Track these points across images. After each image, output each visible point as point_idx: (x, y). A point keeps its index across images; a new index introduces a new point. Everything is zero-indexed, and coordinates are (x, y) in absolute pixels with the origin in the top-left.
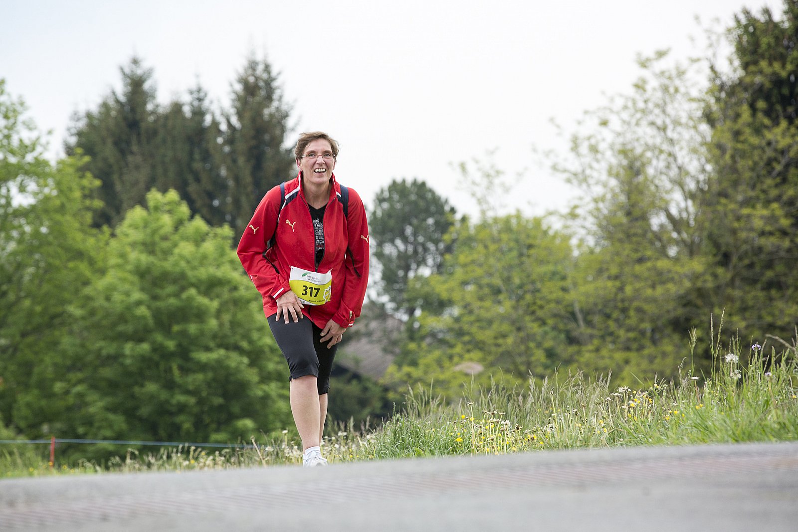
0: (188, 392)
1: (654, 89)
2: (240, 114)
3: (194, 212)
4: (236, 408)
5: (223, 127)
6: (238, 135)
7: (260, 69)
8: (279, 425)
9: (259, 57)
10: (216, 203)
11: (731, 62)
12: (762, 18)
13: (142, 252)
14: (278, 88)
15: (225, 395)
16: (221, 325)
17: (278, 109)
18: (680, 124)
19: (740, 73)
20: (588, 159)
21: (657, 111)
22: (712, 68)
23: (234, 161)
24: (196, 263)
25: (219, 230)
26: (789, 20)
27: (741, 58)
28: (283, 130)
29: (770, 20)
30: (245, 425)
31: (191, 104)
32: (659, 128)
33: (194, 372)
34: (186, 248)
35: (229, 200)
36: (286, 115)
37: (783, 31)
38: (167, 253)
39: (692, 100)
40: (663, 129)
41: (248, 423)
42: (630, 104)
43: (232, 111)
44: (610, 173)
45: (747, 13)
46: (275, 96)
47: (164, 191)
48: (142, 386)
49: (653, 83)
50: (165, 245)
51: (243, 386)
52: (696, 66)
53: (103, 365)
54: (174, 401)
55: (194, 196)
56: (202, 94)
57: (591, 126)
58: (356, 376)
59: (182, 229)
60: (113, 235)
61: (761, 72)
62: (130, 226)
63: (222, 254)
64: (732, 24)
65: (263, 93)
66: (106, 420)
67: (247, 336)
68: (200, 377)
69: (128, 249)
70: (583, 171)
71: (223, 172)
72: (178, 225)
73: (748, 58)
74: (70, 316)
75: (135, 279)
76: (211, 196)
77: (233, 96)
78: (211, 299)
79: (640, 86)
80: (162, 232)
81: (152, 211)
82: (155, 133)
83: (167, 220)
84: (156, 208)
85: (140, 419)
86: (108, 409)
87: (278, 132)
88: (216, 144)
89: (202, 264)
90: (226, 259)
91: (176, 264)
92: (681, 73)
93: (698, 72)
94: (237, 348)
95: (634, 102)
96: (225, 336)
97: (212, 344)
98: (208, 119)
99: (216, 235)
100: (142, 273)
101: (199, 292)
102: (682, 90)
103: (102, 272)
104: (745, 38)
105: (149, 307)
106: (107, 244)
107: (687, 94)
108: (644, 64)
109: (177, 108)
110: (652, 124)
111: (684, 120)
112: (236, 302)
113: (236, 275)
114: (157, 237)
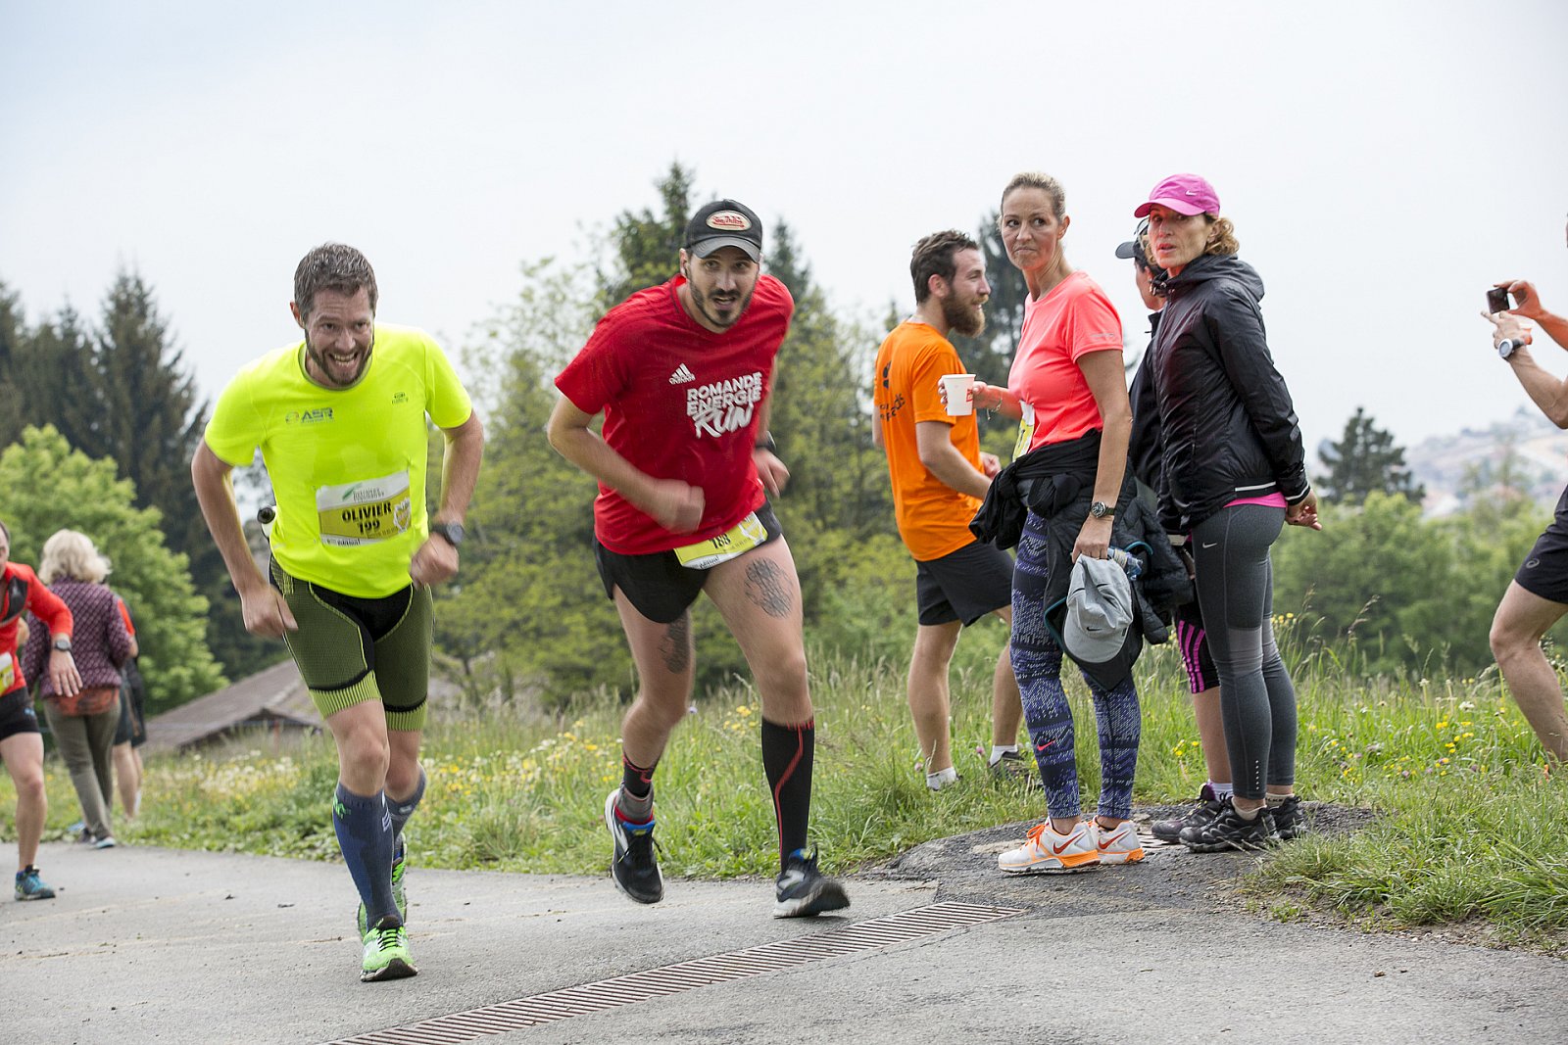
1: (542, 298)
2: (114, 333)
3: (73, 444)
5: (97, 347)
6: (113, 355)
7: (131, 285)
8: (177, 660)
9: (130, 273)
10: (95, 426)
11: (616, 264)
12: (644, 220)
13: (22, 492)
14: (152, 303)
17: (153, 325)
18: (571, 332)
19: (627, 275)
20: (480, 372)
21: (546, 320)
22: (598, 272)
23: (111, 382)
24: (79, 499)
25: (101, 464)
26: (671, 220)
27: (627, 261)
28: (159, 346)
29: (652, 223)
31: (62, 326)
32: (549, 337)
34: (68, 485)
35: (108, 422)
36: (161, 331)
37: (665, 232)
38: (49, 490)
39: (579, 306)
40: (554, 336)
42: (518, 314)
43: (105, 331)
44: (504, 386)
45: (628, 215)
46: (150, 311)
47: (41, 425)
49: (540, 293)
50: (46, 482)
52: (581, 273)
56: (72, 315)
57: (480, 338)
59: (62, 465)
61: (647, 274)
62: (9, 465)
63: (106, 486)
64: (614, 227)
65: (136, 310)
67: (138, 573)
70: (476, 383)
71: (100, 394)
72: (58, 459)
73: (632, 261)
76: (89, 420)
77: (106, 315)
79: (527, 296)
80: (43, 469)
81: (29, 448)
82: (26, 358)
83: (45, 456)
84: (34, 446)
87: (154, 348)
88: (91, 367)
89: (85, 500)
90: (110, 492)
91: (58, 503)
92: (567, 279)
93: (585, 277)
95: (523, 311)
98: (80, 341)
99: (98, 469)
100: (22, 514)
102: (570, 297)
104: (629, 241)
107: (575, 302)
108: (529, 273)
109: (47, 330)
110: (542, 332)
111: (574, 327)
112: (124, 537)
113: (123, 510)
114: (37, 476)
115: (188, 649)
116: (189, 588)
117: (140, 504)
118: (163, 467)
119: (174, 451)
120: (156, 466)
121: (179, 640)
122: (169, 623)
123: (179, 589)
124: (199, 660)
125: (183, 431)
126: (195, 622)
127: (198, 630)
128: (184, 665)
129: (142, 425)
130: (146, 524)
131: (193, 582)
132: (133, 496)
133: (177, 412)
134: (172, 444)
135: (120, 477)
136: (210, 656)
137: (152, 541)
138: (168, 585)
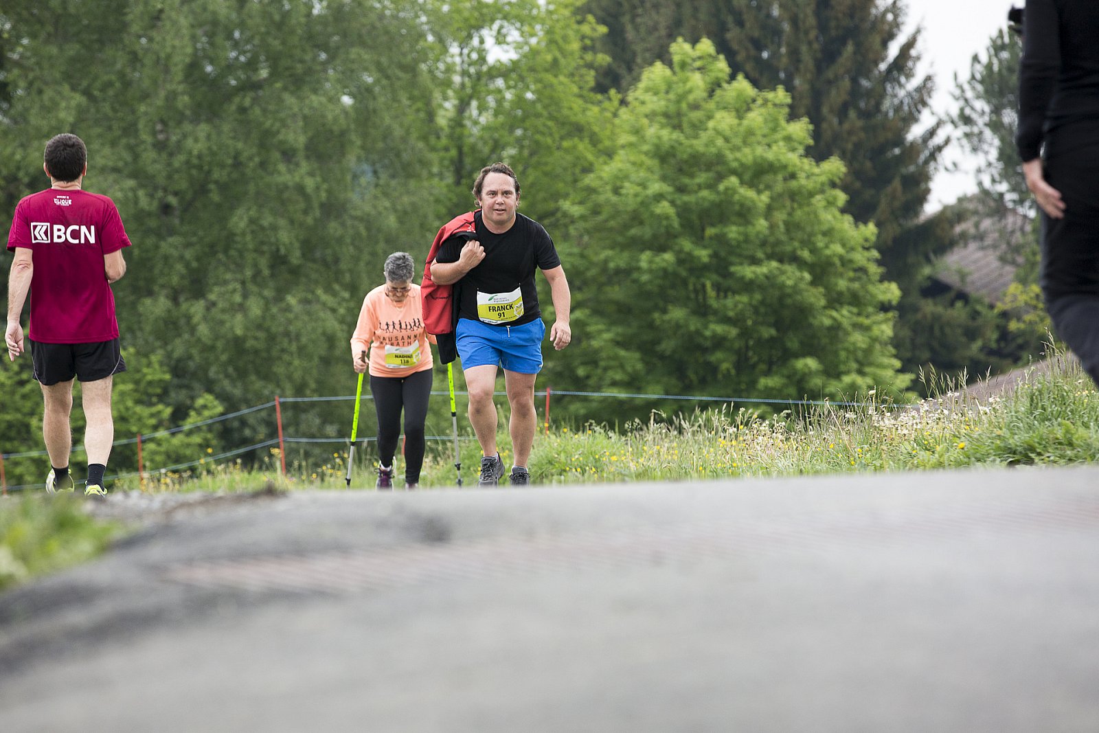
0: (727, 320)
3: (735, 69)
4: (793, 343)
8: (854, 366)
10: (765, 55)
13: (663, 126)
15: (777, 325)
16: (772, 227)
24: (737, 141)
25: (770, 95)
30: (806, 365)
33: (734, 292)
34: (724, 120)
35: (783, 50)
38: (698, 127)
41: (811, 363)
47: (694, 41)
48: (664, 311)
50: (695, 115)
51: (804, 311)
53: (610, 282)
54: (708, 333)
55: (735, 46)
58: (962, 296)
59: (718, 92)
60: (623, 102)
62: (647, 90)
63: (774, 126)
66: (616, 358)
67: (808, 243)
68: (744, 299)
69: (645, 121)
71: (776, 12)
72: (714, 86)
74: (565, 215)
75: (653, 163)
76: (759, 46)
78: (759, 192)
80: (691, 98)
81: (677, 68)
83: (697, 81)
84: (683, 65)
85: (662, 357)
86: (619, 343)
89: (745, 143)
90: (779, 136)
91: (711, 142)
94: (795, 259)
96: (778, 243)
97: (760, 255)
99: (766, 101)
100: (664, 156)
101: (742, 183)
103: (610, 154)
105: (673, 203)
106: (615, 115)
112: (793, 195)
113: (793, 158)
114: (684, 106)
115: (868, 351)
116: (875, 270)
117: (817, 153)
118: (852, 114)
119: (868, 93)
120: (842, 113)
121: (859, 339)
122: (844, 315)
123: (862, 270)
124: (883, 367)
125: (883, 67)
126: (881, 316)
127: (885, 328)
128: (861, 372)
129: (829, 56)
130: (823, 178)
131: (879, 263)
132: (811, 142)
133: (877, 40)
134: (865, 83)
135: (793, 116)
136: (897, 364)
137: (830, 203)
138: (845, 262)
